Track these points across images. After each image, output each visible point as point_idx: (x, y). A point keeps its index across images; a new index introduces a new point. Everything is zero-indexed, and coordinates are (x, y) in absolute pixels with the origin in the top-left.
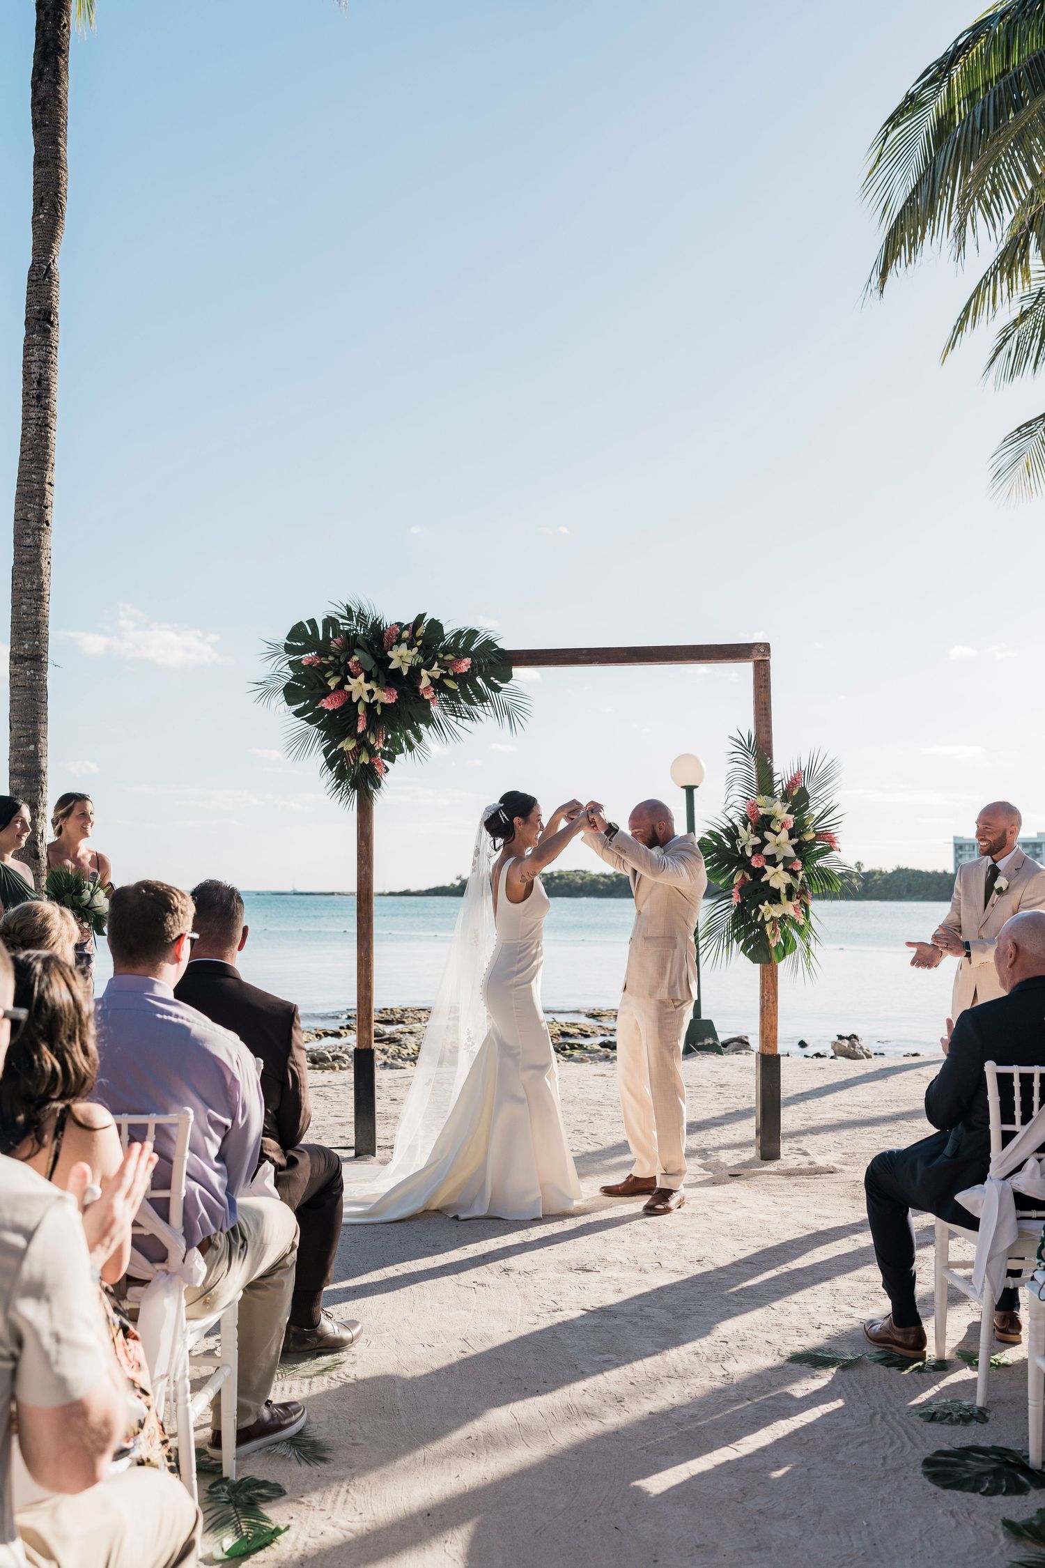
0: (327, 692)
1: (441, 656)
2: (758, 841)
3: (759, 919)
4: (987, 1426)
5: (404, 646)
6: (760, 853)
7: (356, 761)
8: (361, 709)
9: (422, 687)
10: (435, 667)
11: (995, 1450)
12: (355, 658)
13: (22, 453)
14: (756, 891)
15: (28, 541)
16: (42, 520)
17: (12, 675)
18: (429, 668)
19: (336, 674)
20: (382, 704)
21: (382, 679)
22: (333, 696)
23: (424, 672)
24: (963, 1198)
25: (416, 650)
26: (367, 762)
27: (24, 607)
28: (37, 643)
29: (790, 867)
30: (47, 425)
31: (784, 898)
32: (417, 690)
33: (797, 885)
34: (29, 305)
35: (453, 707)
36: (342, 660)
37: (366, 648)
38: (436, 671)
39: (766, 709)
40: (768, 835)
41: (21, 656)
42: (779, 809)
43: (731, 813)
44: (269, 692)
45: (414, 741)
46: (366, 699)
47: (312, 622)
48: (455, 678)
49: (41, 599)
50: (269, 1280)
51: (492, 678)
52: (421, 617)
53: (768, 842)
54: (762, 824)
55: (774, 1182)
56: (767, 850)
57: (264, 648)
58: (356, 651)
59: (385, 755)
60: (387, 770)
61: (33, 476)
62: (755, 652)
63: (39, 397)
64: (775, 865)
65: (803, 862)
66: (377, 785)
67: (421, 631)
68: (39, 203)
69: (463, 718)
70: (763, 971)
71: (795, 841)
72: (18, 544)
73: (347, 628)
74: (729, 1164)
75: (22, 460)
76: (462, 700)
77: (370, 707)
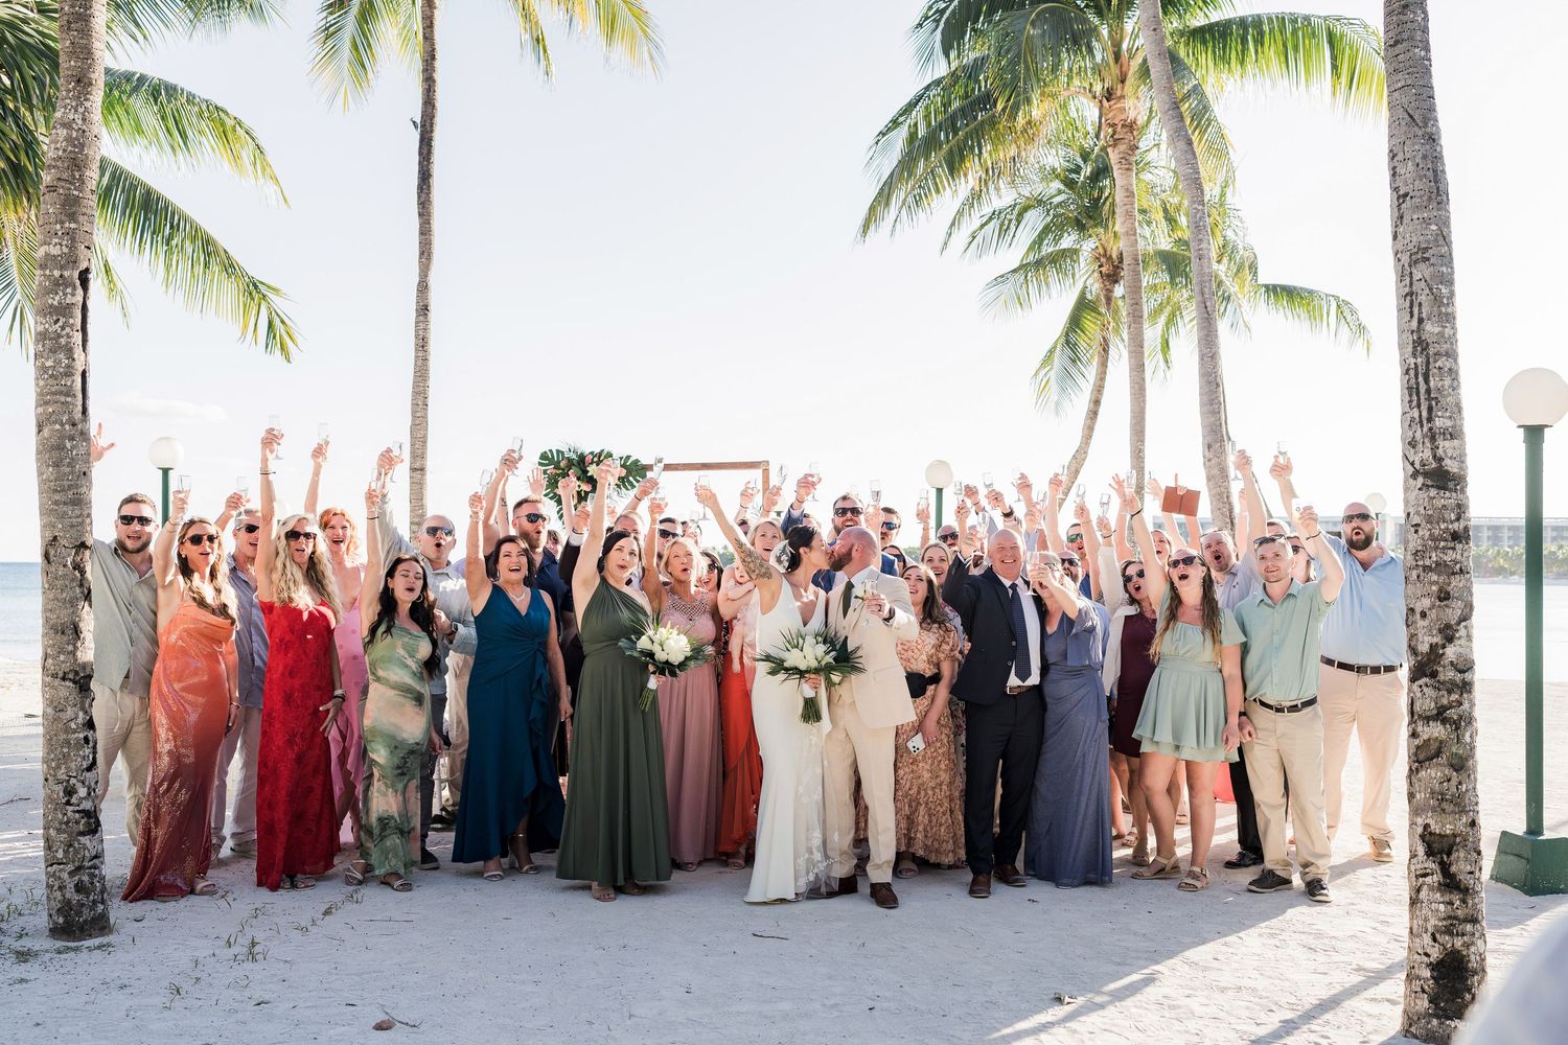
13: (415, 372)
15: (419, 414)
16: (424, 404)
34: (418, 302)
37: (577, 465)
47: (551, 451)
52: (603, 449)
58: (572, 466)
61: (421, 384)
62: (762, 465)
63: (423, 346)
68: (422, 254)
73: (568, 456)
75: (416, 377)
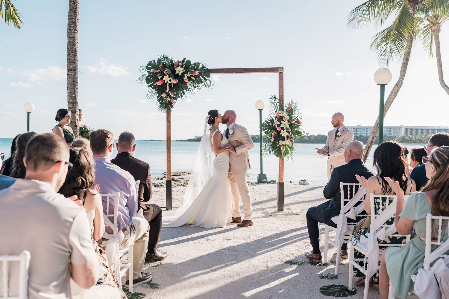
0: (158, 80)
1: (190, 70)
2: (279, 123)
3: (279, 145)
4: (337, 279)
5: (180, 67)
6: (280, 126)
7: (166, 100)
8: (168, 85)
9: (185, 79)
10: (189, 73)
11: (339, 286)
12: (166, 70)
13: (69, 10)
14: (278, 137)
15: (72, 36)
16: (75, 29)
17: (68, 75)
18: (187, 73)
19: (160, 75)
20: (173, 84)
21: (173, 76)
22: (159, 81)
23: (185, 75)
24: (333, 219)
25: (183, 68)
26: (169, 100)
27: (71, 55)
28: (75, 65)
29: (288, 131)
30: (76, 2)
31: (286, 139)
32: (183, 80)
33: (290, 136)
35: (194, 85)
36: (162, 71)
37: (168, 67)
38: (189, 75)
39: (282, 86)
40: (282, 122)
41: (70, 69)
42: (285, 114)
43: (272, 116)
44: (141, 81)
45: (183, 94)
46: (169, 82)
47: (154, 61)
48: (194, 76)
49: (76, 53)
50: (141, 240)
51: (205, 77)
52: (185, 59)
53: (282, 124)
54: (281, 118)
55: (282, 217)
56: (282, 126)
57: (140, 68)
58: (166, 68)
59: (174, 98)
60: (175, 102)
61: (73, 17)
62: (279, 70)
64: (284, 130)
65: (292, 129)
66: (172, 107)
67: (184, 63)
69: (196, 88)
70: (280, 159)
71: (289, 123)
72: (69, 37)
73: (163, 62)
74: (270, 212)
75: (69, 12)
76: (196, 83)
77: (170, 85)
